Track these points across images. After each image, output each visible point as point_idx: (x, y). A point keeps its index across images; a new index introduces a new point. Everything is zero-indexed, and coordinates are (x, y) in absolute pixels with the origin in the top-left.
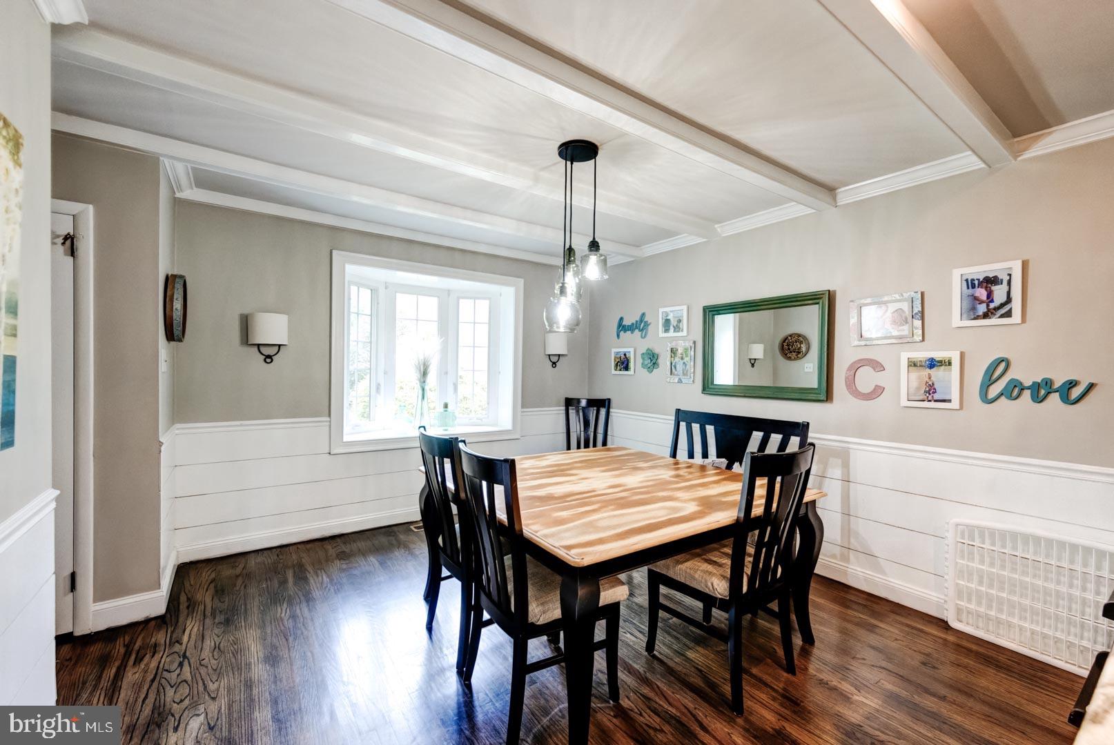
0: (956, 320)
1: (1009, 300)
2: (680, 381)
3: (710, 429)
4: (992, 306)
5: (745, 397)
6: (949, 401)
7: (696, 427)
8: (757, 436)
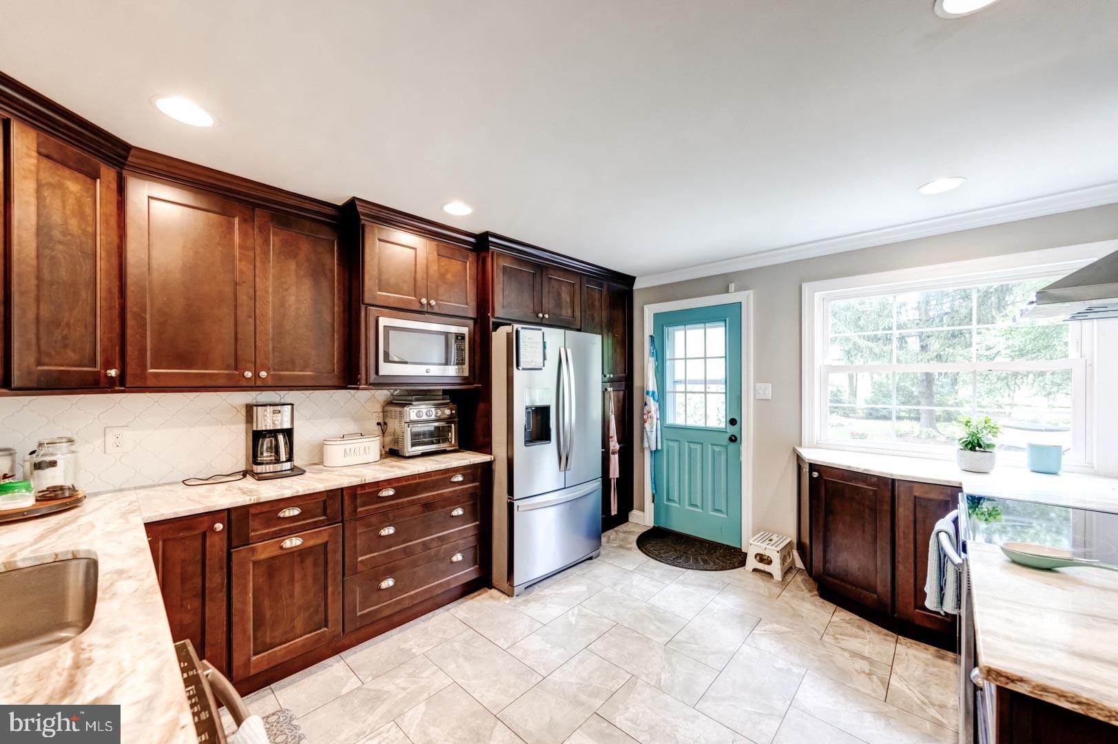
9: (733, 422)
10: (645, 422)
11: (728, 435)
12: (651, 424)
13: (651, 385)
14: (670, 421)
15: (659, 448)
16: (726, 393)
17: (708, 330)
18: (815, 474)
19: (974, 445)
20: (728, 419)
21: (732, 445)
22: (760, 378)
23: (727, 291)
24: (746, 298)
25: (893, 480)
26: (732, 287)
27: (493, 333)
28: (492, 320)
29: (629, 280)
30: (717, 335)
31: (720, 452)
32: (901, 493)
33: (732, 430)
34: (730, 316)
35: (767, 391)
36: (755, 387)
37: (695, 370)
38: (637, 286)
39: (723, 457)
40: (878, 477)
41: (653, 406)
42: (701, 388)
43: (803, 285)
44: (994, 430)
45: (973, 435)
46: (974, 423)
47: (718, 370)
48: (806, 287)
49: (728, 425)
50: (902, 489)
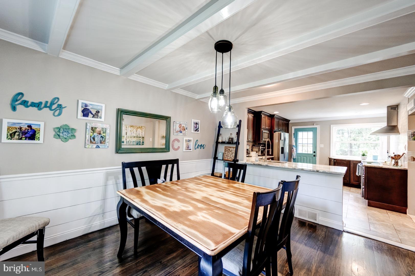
0: (193, 131)
1: (198, 128)
2: (98, 147)
3: (144, 169)
4: (197, 129)
5: (142, 153)
6: (191, 149)
7: (136, 170)
8: (164, 167)
9: (314, 152)
10: (292, 152)
11: (313, 155)
12: (294, 152)
13: (294, 144)
14: (298, 152)
15: (296, 158)
16: (313, 146)
17: (308, 133)
18: (335, 161)
19: (363, 155)
20: (313, 151)
21: (314, 157)
22: (321, 143)
23: (314, 125)
24: (318, 127)
25: (350, 161)
26: (315, 124)
27: (274, 133)
28: (274, 131)
29: (288, 121)
30: (311, 134)
31: (311, 159)
32: (351, 163)
33: (314, 154)
34: (314, 130)
35: (322, 146)
36: (320, 145)
37: (305, 141)
38: (290, 122)
39: (312, 160)
40: (348, 160)
41: (294, 149)
42: (306, 145)
43: (331, 125)
44: (367, 153)
45: (363, 153)
46: (363, 152)
47: (311, 141)
48: (332, 126)
49: (313, 153)
50: (352, 162)
